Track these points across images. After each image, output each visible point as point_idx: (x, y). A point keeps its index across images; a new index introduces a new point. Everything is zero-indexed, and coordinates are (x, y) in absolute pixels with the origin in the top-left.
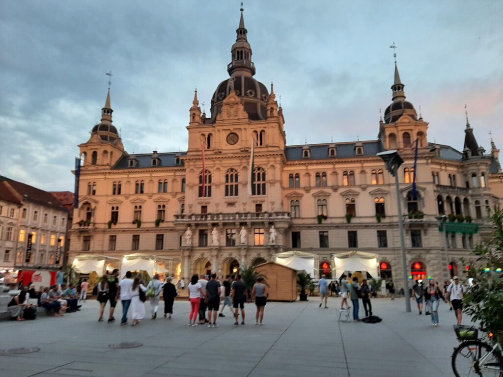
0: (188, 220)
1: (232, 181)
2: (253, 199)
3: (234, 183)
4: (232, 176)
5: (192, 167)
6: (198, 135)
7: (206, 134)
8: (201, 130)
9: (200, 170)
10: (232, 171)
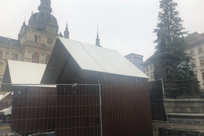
5: (30, 50)
6: (34, 35)
7: (38, 35)
8: (35, 33)
9: (34, 52)
10: (49, 56)
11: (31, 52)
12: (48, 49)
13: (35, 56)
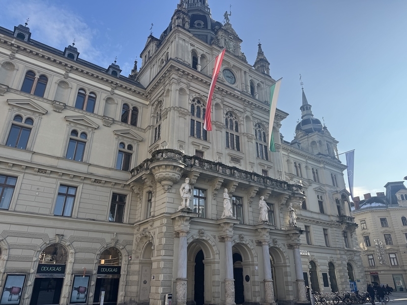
1: (232, 128)
2: (260, 162)
3: (235, 133)
4: (232, 122)
5: (184, 86)
6: (190, 48)
8: (193, 43)
9: (194, 95)
10: (231, 115)
11: (188, 92)
13: (196, 106)
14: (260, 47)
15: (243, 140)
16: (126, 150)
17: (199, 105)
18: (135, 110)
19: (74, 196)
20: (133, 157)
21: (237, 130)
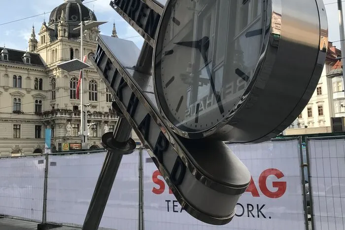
0: (68, 116)
1: (93, 90)
2: (108, 105)
3: (94, 92)
4: (93, 86)
5: (66, 74)
6: (69, 48)
7: (74, 49)
8: (70, 44)
9: (72, 77)
10: (93, 82)
11: (68, 76)
12: (91, 70)
13: (73, 82)
14: (114, 26)
15: (99, 95)
16: (38, 103)
17: (75, 81)
18: (41, 80)
19: (19, 129)
20: (42, 106)
21: (96, 90)
